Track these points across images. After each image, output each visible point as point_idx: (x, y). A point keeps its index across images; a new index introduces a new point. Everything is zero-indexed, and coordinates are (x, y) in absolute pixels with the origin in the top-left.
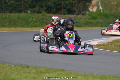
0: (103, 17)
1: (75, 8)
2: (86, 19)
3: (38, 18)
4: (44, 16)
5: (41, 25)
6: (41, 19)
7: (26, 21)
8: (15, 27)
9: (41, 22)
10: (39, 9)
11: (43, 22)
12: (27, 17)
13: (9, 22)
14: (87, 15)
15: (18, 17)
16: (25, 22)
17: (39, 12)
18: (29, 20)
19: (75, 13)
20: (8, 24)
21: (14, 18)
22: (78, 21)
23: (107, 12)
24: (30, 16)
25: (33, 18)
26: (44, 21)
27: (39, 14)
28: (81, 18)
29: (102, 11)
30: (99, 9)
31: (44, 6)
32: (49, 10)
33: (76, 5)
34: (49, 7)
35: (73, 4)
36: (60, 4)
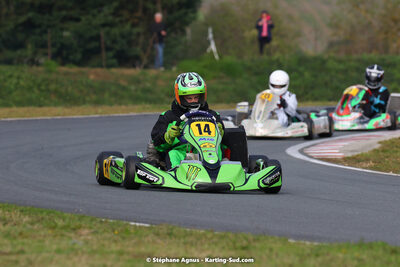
0: (221, 74)
1: (139, 49)
2: (172, 79)
3: (33, 78)
4: (50, 72)
5: (42, 99)
6: (44, 80)
9: (42, 91)
10: (35, 53)
11: (48, 90)
12: (2, 77)
14: (174, 69)
17: (33, 62)
18: (7, 84)
19: (137, 63)
22: (148, 85)
23: (229, 59)
24: (9, 74)
25: (18, 78)
26: (53, 87)
27: (35, 68)
28: (157, 78)
29: (217, 57)
30: (208, 51)
31: (49, 44)
32: (63, 55)
33: (141, 40)
34: (63, 46)
35: (133, 37)
36: (97, 38)
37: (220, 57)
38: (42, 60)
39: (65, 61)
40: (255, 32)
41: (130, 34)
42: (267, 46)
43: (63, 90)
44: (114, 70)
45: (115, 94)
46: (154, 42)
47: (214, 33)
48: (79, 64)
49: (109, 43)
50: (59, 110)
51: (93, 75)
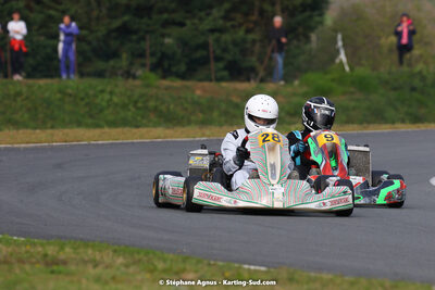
0: (352, 89)
1: (254, 59)
2: (294, 94)
3: (129, 93)
4: (148, 86)
5: (139, 118)
6: (141, 96)
7: (87, 104)
8: (52, 127)
9: (138, 108)
10: (131, 64)
11: (146, 108)
12: (91, 92)
13: (29, 110)
14: (296, 83)
15: (60, 91)
16: (87, 109)
17: (129, 75)
18: (98, 101)
19: (252, 75)
20: (26, 116)
21: (47, 95)
23: (362, 71)
24: (100, 88)
25: (111, 93)
26: (152, 104)
27: (131, 82)
28: (275, 93)
29: (347, 68)
30: (337, 61)
31: (148, 53)
32: (164, 66)
33: (257, 48)
34: (164, 56)
35: (248, 45)
36: (205, 46)
37: (351, 69)
38: (139, 72)
39: (166, 74)
40: (393, 39)
41: (244, 41)
42: (408, 56)
43: (163, 108)
44: (224, 84)
45: (226, 113)
46: (273, 51)
47: (343, 40)
48: (183, 77)
49: (218, 52)
50: (160, 131)
51: (199, 90)
